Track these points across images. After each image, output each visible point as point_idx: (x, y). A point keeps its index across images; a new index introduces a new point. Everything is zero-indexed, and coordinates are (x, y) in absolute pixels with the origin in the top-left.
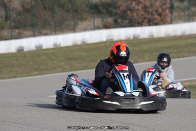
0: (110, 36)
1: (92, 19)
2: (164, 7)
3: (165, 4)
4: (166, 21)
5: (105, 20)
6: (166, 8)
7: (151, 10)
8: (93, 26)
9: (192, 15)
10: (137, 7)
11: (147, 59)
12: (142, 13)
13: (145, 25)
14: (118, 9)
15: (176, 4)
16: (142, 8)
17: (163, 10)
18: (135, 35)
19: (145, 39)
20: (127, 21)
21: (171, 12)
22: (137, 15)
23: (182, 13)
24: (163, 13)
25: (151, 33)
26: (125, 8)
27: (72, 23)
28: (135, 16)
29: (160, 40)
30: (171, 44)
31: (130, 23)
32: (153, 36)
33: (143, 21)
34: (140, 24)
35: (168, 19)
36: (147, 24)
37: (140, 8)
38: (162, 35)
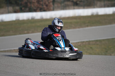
1: (7, 8)
2: (49, 1)
5: (14, 8)
9: (66, 6)
12: (36, 4)
14: (22, 2)
18: (32, 17)
19: (38, 19)
20: (27, 9)
25: (42, 16)
28: (33, 6)
33: (37, 9)
35: (52, 8)
36: (40, 11)
37: (35, 1)
38: (48, 17)
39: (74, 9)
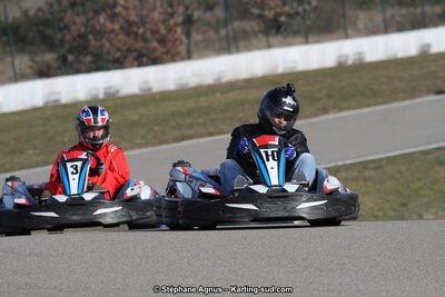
0: (51, 94)
1: (9, 59)
2: (172, 22)
3: (171, 15)
4: (178, 53)
5: (38, 59)
6: (176, 24)
7: (141, 31)
8: (12, 75)
9: (235, 39)
10: (109, 26)
11: (138, 141)
12: (121, 37)
13: (132, 66)
14: (65, 32)
15: (197, 14)
16: (121, 28)
17: (170, 29)
18: (109, 88)
19: (134, 96)
20: (88, 59)
21: (188, 34)
22: (111, 43)
23: (211, 34)
24: (170, 37)
25: (146, 83)
26: (83, 30)
28: (107, 45)
29: (165, 96)
30: (191, 104)
31: (93, 62)
32: (150, 89)
33: (125, 57)
34: (119, 64)
35: (182, 49)
36: (136, 63)
37: (117, 27)
38: (171, 86)
39: (269, 46)
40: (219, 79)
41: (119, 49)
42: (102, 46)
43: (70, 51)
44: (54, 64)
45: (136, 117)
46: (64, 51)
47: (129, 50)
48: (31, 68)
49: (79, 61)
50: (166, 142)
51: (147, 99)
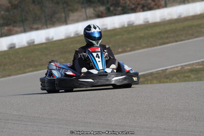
0: (103, 25)
1: (84, 10)
4: (161, 5)
5: (97, 9)
8: (85, 16)
11: (144, 45)
13: (140, 11)
18: (130, 22)
19: (140, 25)
20: (120, 9)
25: (146, 19)
27: (63, 15)
28: (128, 2)
29: (155, 25)
30: (167, 28)
31: (123, 10)
32: (148, 22)
33: (137, 8)
34: (134, 10)
35: (163, 3)
36: (141, 10)
38: (158, 20)
40: (180, 16)
41: (134, 4)
42: (126, 3)
43: (111, 6)
44: (105, 12)
45: (142, 35)
46: (108, 5)
47: (138, 4)
48: (94, 13)
49: (116, 10)
50: (156, 46)
51: (147, 26)
